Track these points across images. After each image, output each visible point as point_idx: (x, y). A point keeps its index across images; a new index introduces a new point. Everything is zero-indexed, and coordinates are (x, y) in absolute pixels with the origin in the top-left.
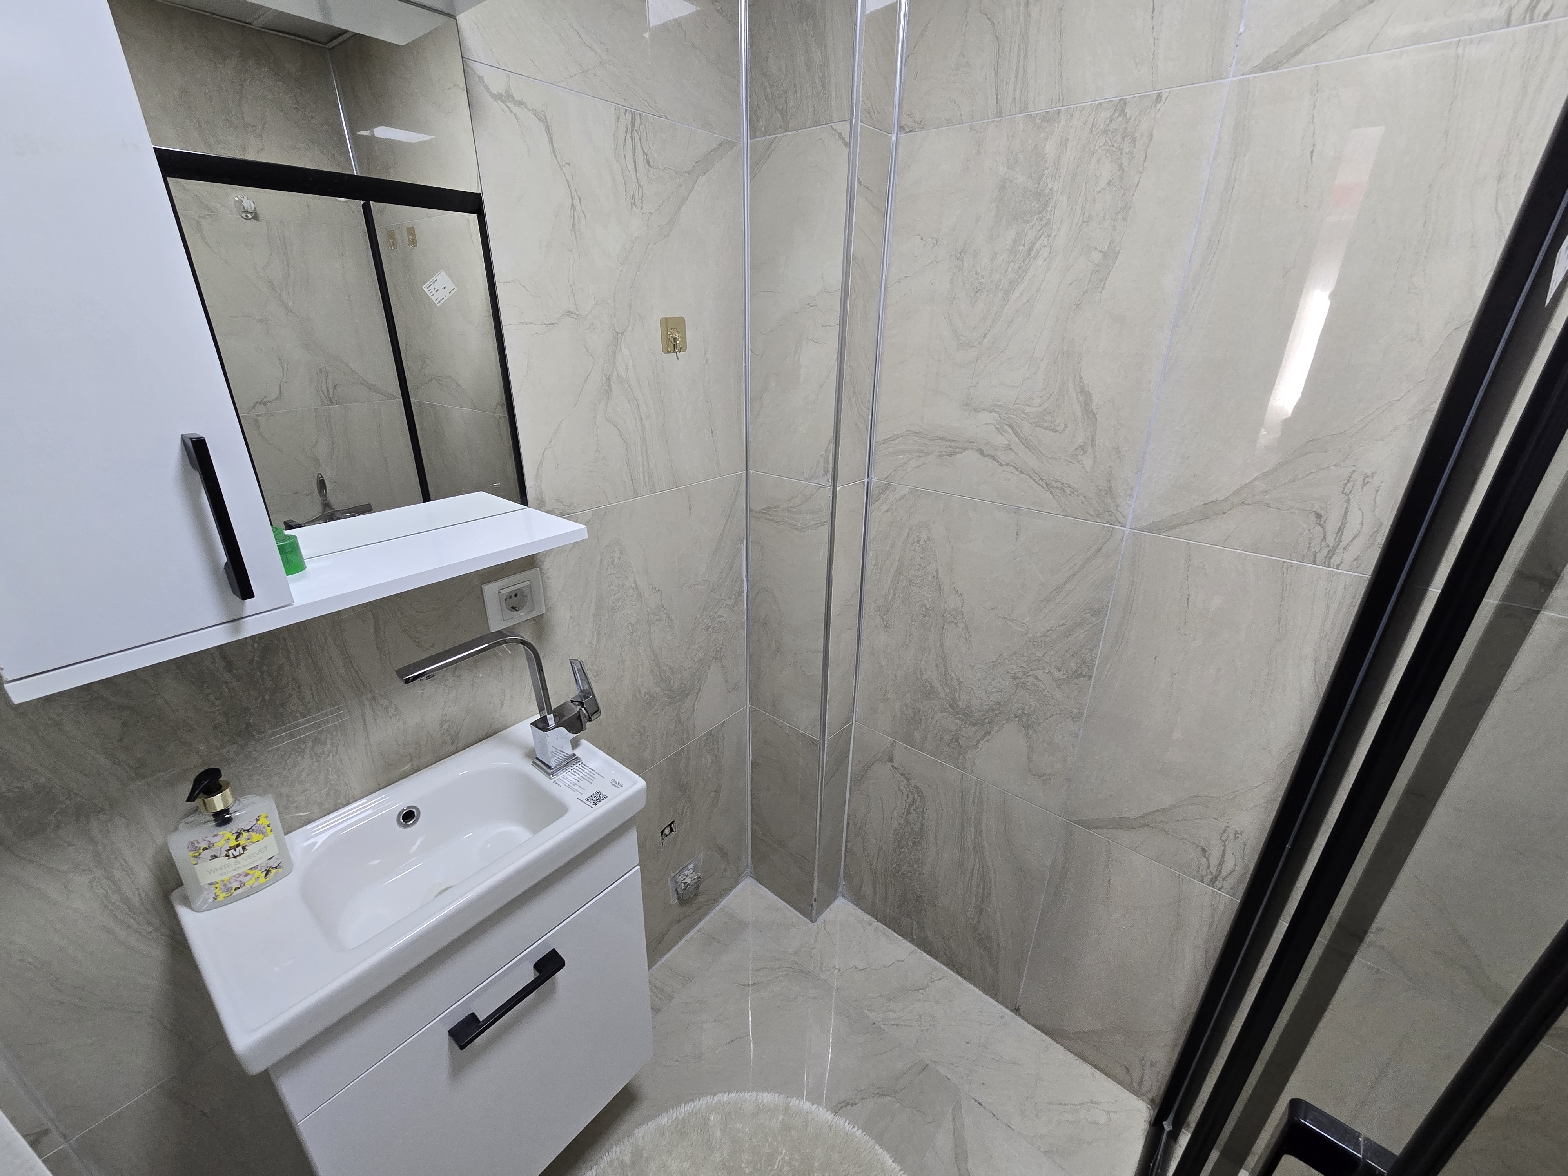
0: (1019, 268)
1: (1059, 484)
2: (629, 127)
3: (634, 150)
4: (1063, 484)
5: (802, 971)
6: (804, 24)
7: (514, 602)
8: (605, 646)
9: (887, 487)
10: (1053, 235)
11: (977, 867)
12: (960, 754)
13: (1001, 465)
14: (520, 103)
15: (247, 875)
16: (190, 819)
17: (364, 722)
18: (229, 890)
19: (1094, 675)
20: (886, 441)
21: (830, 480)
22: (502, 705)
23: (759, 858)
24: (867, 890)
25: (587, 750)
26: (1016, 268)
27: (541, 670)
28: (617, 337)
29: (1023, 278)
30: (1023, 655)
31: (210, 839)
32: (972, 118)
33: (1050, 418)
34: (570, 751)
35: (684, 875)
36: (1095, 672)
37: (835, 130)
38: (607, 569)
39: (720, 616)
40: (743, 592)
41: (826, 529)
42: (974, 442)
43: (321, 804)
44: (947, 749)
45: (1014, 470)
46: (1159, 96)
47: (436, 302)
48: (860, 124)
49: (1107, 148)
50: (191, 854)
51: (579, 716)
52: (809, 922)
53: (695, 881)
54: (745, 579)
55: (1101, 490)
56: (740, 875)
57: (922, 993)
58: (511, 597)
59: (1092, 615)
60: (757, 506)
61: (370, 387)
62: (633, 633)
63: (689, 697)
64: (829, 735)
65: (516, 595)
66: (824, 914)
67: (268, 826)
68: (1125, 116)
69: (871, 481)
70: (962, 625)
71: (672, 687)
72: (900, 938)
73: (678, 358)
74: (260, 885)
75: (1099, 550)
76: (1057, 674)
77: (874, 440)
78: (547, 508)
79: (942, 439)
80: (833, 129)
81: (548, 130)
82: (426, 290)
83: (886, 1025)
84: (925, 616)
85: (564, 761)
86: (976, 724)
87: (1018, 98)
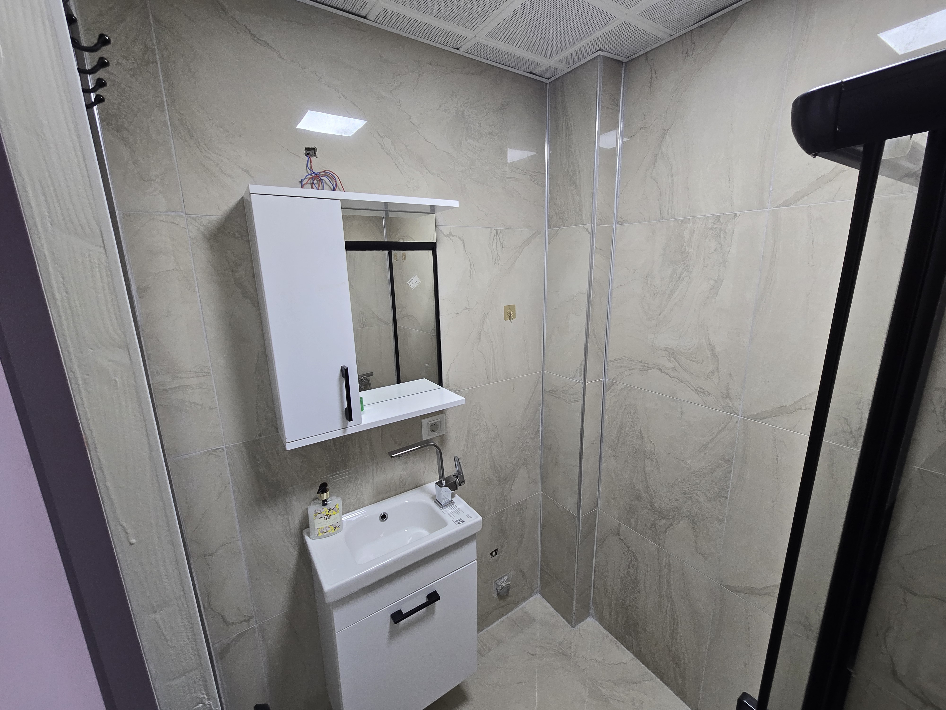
0: (675, 285)
1: (702, 391)
2: (495, 235)
3: (497, 243)
4: (703, 390)
5: (563, 654)
6: (572, 187)
7: (433, 427)
8: (470, 452)
9: (613, 384)
10: (690, 271)
11: (669, 609)
12: (656, 535)
13: (671, 378)
14: (454, 236)
15: (329, 528)
16: (315, 501)
17: (373, 472)
18: (322, 532)
19: (729, 497)
20: (613, 361)
21: (582, 380)
22: (424, 474)
23: (545, 583)
24: (606, 614)
25: (457, 499)
26: (673, 285)
27: (442, 460)
28: (485, 315)
29: (677, 290)
30: (689, 481)
31: (321, 510)
32: (650, 220)
33: (695, 356)
34: (450, 499)
35: (502, 581)
36: (729, 495)
37: (585, 227)
38: (473, 416)
39: (526, 442)
40: (539, 431)
41: (581, 403)
42: (656, 365)
43: (353, 505)
44: (649, 531)
45: (678, 381)
46: (736, 214)
47: (412, 288)
48: (596, 225)
49: (713, 235)
50: (315, 515)
51: (456, 482)
52: (570, 627)
53: (507, 586)
54: (541, 424)
55: (724, 395)
56: (533, 591)
57: (636, 686)
58: (432, 425)
59: (725, 462)
60: (548, 388)
61: (380, 320)
62: (483, 447)
63: (509, 483)
64: (583, 514)
65: (434, 425)
66: (580, 624)
67: (339, 509)
68: (720, 222)
69: (606, 380)
70: (655, 461)
71: (501, 476)
72: (625, 649)
73: (511, 322)
74: (332, 533)
75: (725, 426)
76: (708, 494)
77: (607, 360)
78: (450, 388)
79: (641, 362)
80: (584, 227)
81: (464, 243)
82: (409, 283)
83: (611, 698)
84: (635, 453)
85: (447, 503)
86: (665, 518)
87: (670, 212)
